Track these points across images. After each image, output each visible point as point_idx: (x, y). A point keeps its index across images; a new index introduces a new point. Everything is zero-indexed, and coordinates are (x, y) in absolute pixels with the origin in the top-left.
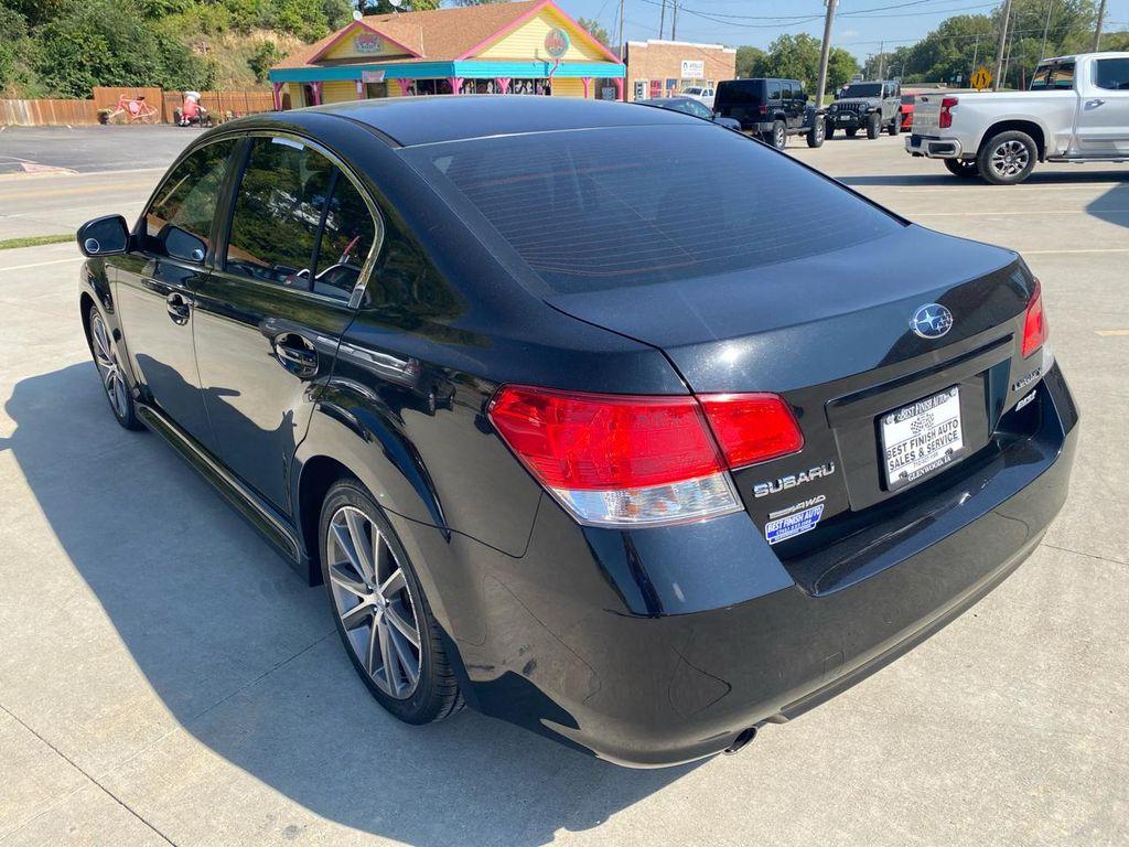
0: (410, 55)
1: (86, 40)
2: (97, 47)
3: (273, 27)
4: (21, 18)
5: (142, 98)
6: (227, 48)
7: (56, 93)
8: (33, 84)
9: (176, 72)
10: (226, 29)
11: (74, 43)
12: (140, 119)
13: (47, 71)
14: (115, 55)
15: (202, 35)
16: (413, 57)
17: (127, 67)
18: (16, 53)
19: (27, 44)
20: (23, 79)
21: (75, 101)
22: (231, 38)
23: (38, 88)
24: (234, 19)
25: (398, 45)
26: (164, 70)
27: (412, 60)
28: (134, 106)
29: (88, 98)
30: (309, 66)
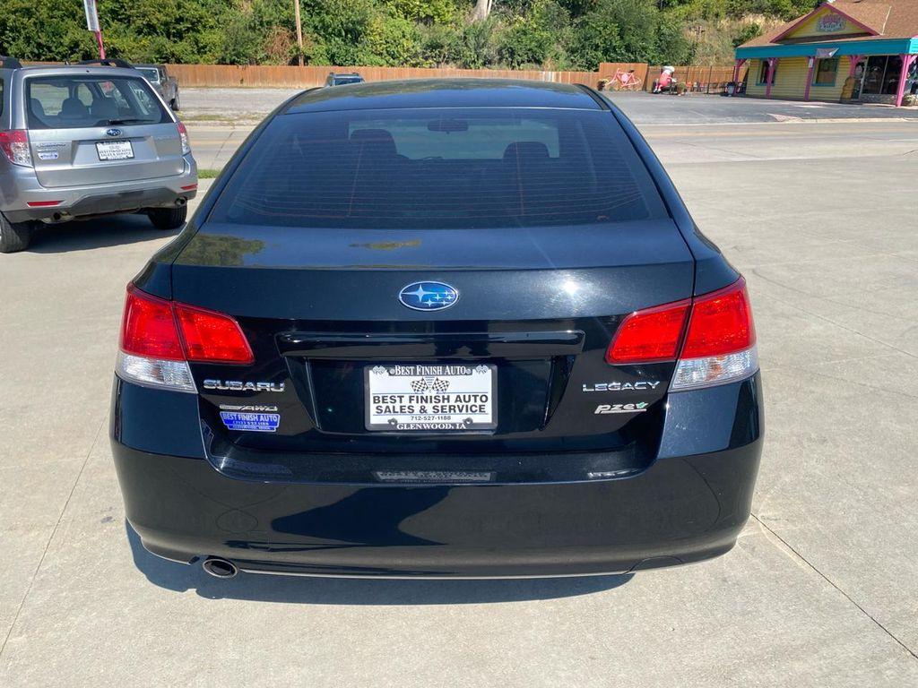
0: (869, 33)
1: (605, 27)
2: (611, 33)
3: (763, 12)
4: (566, 12)
5: (632, 71)
6: (719, 30)
7: (576, 67)
8: (562, 62)
9: (663, 51)
10: (723, 14)
11: (596, 30)
12: (627, 87)
13: (573, 51)
14: (622, 38)
15: (701, 21)
16: (870, 34)
17: (628, 48)
18: (557, 39)
19: (568, 31)
20: (557, 57)
21: (586, 73)
22: (724, 23)
23: (565, 63)
24: (732, 6)
25: (859, 24)
26: (655, 49)
27: (869, 38)
28: (625, 77)
29: (595, 71)
30: (772, 44)
